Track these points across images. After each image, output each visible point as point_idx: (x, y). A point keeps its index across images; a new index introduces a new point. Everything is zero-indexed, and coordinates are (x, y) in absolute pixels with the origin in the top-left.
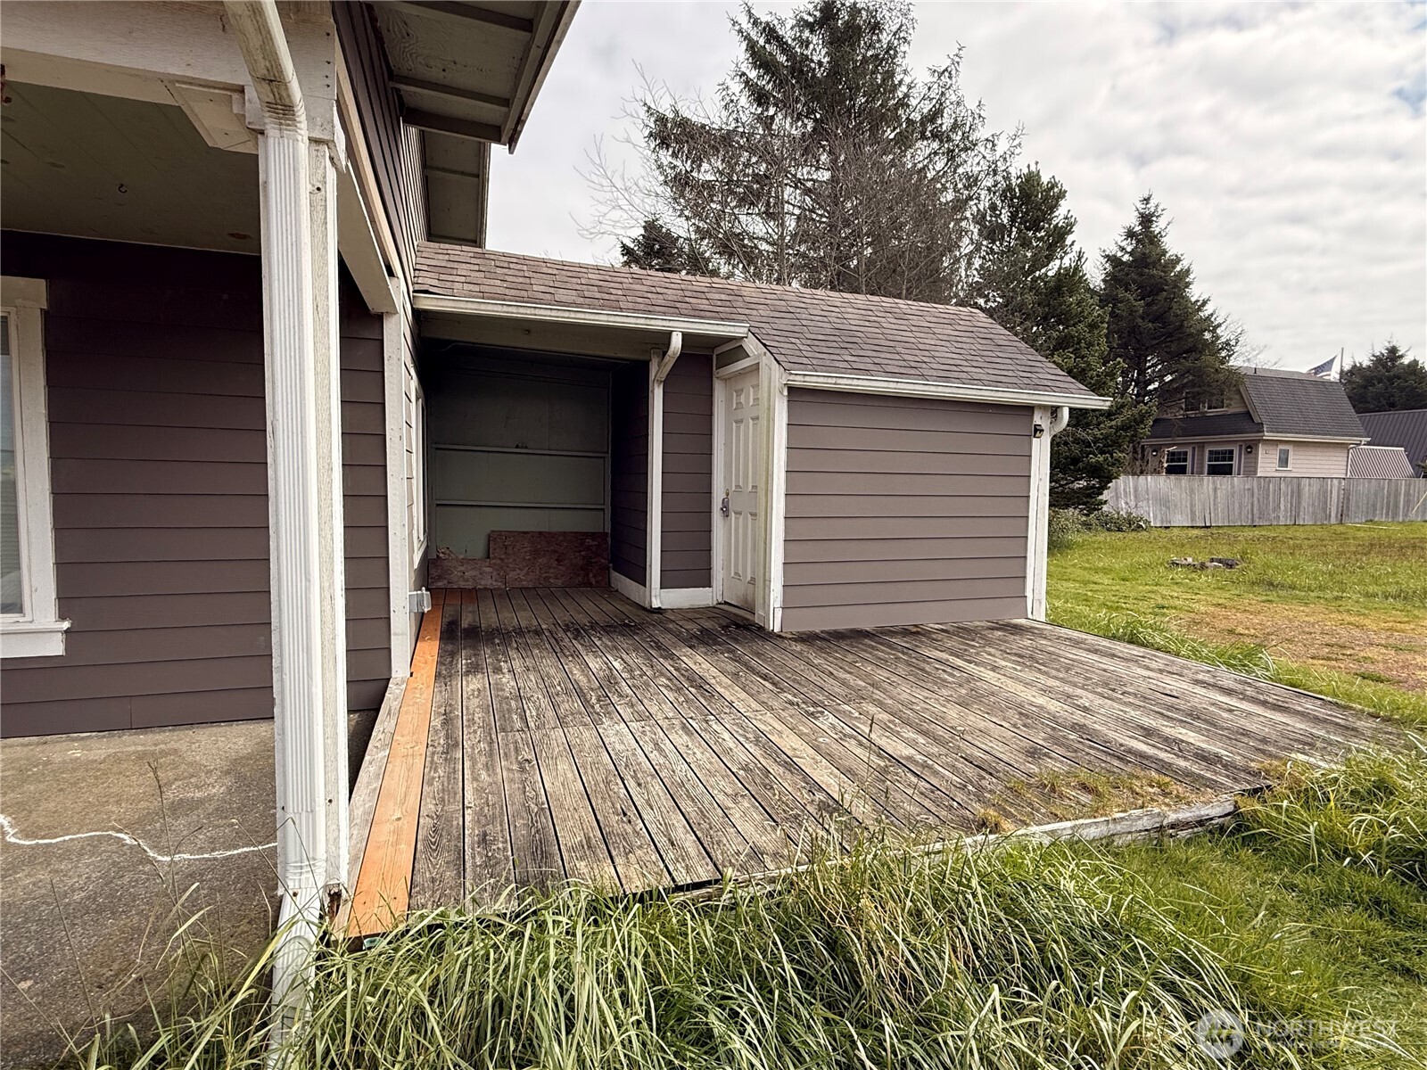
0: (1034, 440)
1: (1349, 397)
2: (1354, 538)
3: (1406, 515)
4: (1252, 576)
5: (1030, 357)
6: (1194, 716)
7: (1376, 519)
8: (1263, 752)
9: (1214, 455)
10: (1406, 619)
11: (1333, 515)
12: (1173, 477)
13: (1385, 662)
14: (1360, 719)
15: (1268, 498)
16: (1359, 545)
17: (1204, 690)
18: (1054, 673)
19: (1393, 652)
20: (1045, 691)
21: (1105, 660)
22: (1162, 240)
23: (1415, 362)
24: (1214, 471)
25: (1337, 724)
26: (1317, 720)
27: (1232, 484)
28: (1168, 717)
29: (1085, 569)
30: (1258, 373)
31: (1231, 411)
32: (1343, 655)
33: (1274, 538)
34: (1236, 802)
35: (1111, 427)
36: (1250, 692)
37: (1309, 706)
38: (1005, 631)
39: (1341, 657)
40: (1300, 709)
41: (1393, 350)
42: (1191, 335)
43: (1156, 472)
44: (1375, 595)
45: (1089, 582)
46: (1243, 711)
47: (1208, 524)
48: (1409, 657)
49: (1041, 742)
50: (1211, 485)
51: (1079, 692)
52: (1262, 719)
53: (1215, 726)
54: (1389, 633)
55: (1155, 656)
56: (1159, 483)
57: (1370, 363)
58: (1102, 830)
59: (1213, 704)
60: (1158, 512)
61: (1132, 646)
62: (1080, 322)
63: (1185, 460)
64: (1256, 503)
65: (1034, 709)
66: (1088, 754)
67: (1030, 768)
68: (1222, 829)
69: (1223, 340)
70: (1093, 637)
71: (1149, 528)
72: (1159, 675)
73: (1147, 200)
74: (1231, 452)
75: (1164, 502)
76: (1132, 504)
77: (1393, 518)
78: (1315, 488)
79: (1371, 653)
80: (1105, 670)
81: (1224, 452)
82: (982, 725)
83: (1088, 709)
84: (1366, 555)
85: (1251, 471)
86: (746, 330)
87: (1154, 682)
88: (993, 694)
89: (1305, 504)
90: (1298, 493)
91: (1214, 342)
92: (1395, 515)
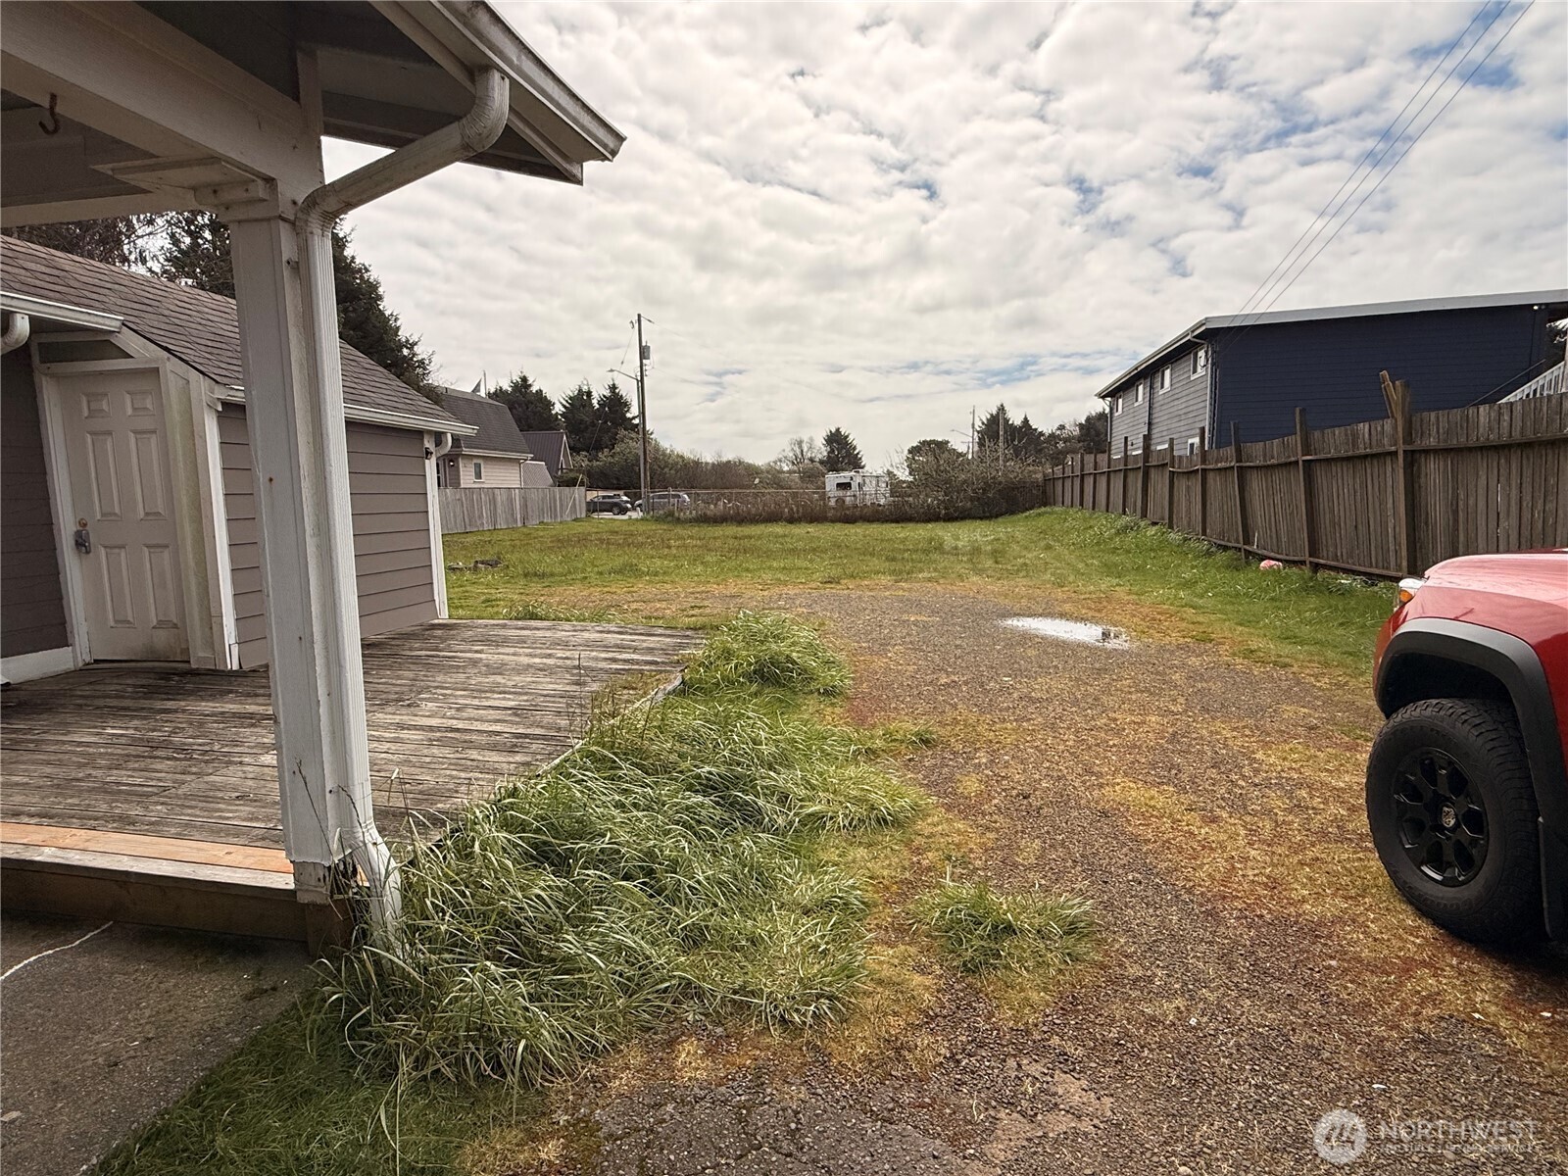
0: (427, 461)
3: (563, 517)
4: (518, 569)
6: (621, 648)
7: (546, 521)
10: (631, 585)
11: (519, 520)
15: (473, 507)
18: (518, 645)
19: (644, 604)
20: (531, 656)
23: (540, 392)
26: (671, 636)
34: (682, 676)
41: (524, 379)
51: (550, 651)
65: (542, 666)
69: (420, 358)
77: (556, 519)
78: (504, 497)
83: (569, 658)
86: (118, 324)
89: (499, 511)
90: (493, 501)
91: (412, 359)
92: (556, 516)
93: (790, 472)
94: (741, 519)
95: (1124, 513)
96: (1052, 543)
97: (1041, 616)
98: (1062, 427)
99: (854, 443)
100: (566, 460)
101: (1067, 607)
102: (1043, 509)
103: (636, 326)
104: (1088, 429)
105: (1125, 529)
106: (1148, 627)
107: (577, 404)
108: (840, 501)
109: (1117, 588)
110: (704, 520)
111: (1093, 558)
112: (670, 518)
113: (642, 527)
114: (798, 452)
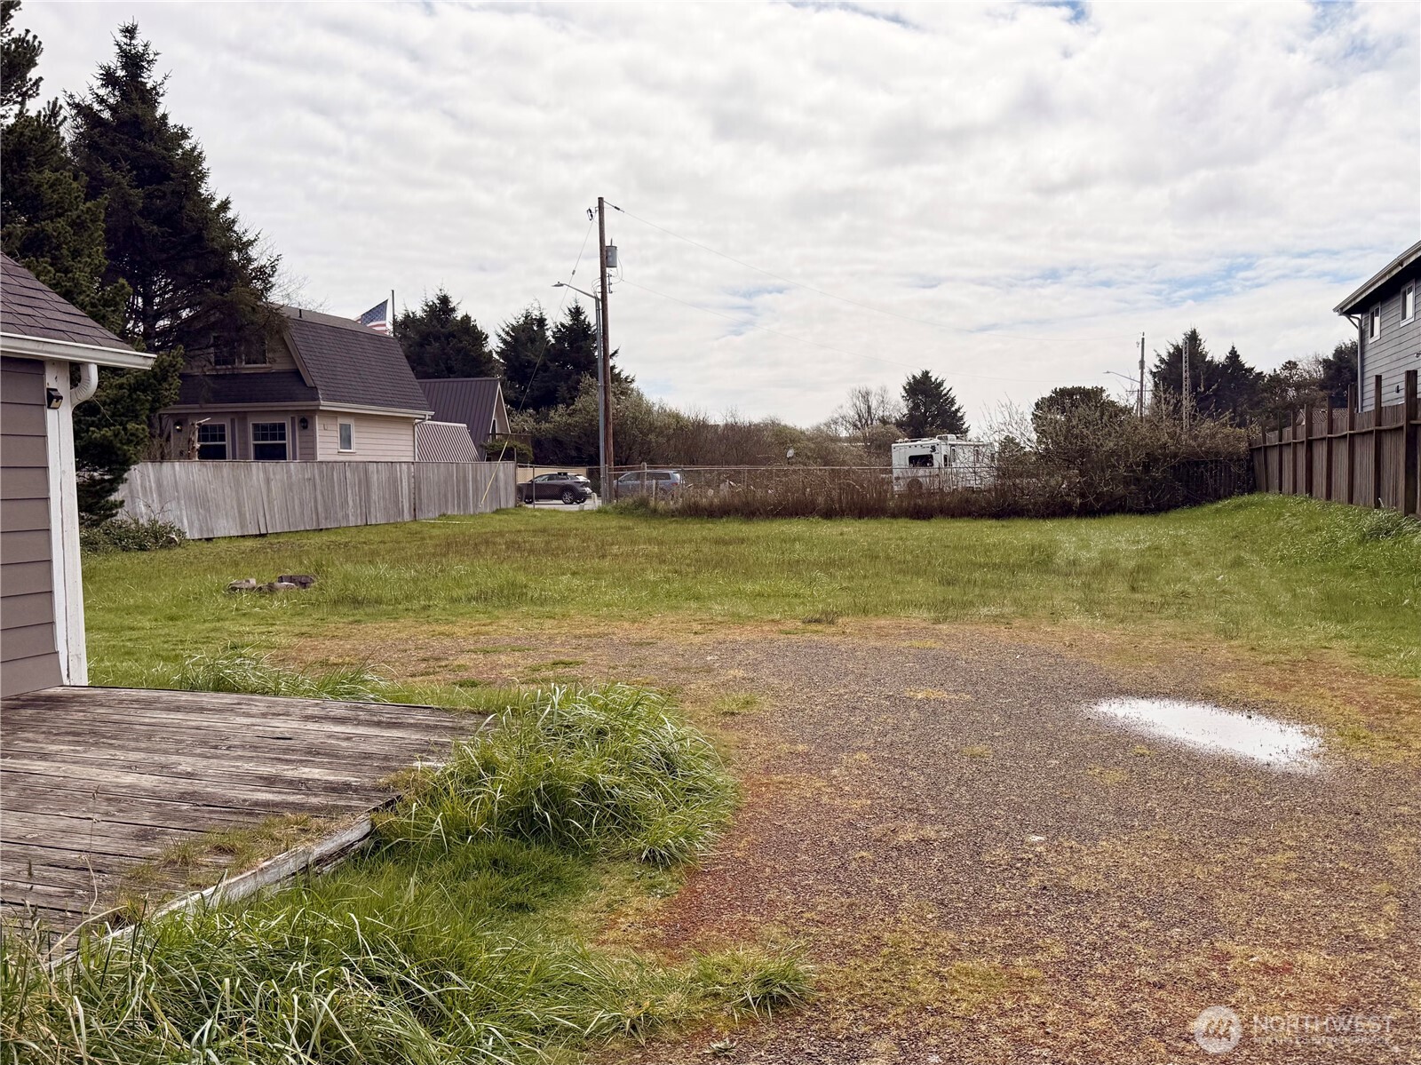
0: (50, 414)
1: (407, 357)
2: (431, 538)
3: (476, 506)
4: (332, 593)
5: (25, 282)
6: (314, 753)
7: (449, 513)
8: (388, 768)
9: (261, 432)
10: (489, 621)
11: (406, 511)
12: (209, 463)
13: (476, 666)
14: (464, 718)
15: (333, 491)
16: (437, 545)
17: (317, 725)
18: (133, 744)
19: (481, 656)
20: (130, 767)
21: (192, 716)
22: (160, 100)
23: (467, 318)
24: (264, 454)
25: (446, 727)
26: (428, 728)
27: (288, 472)
28: (286, 760)
29: (110, 610)
30: (304, 318)
31: (277, 367)
32: (440, 667)
33: (346, 544)
34: (372, 819)
35: (121, 386)
36: (362, 715)
37: (420, 717)
38: (36, 707)
39: (438, 670)
40: (412, 721)
41: (444, 300)
42: (214, 252)
43: (184, 455)
44: (458, 600)
45: (123, 628)
46: (360, 736)
47: (263, 531)
48: (495, 658)
49: (149, 823)
50: (261, 475)
51: (174, 758)
52: (380, 739)
53: (337, 757)
54: (476, 638)
55: (252, 700)
56: (188, 473)
57: (423, 315)
58: (250, 885)
59: (329, 737)
60: (195, 517)
61: (221, 695)
62: (60, 215)
63: (222, 438)
64: (319, 497)
65: (124, 790)
66: (210, 819)
67: (147, 851)
68: (362, 852)
69: (255, 264)
70: (167, 693)
71: (183, 543)
72: (264, 720)
73: (130, 32)
74: (282, 426)
75: (200, 501)
76: (156, 506)
77: (464, 510)
78: (384, 476)
79: (463, 660)
80: (198, 728)
81: (274, 426)
82: (62, 824)
83: (193, 774)
84: (445, 556)
85: (309, 454)
87: (260, 728)
88: (58, 787)
89: (374, 497)
90: (366, 482)
91: (244, 267)
92: (466, 506)
93: (850, 440)
94: (749, 511)
95: (1378, 506)
96: (1247, 556)
97: (1167, 695)
98: (1291, 365)
99: (952, 394)
100: (502, 421)
101: (1226, 680)
102: (1246, 498)
103: (596, 216)
104: (1339, 370)
105: (1377, 533)
106: (1370, 727)
107: (523, 337)
108: (914, 483)
109: (1334, 644)
110: (695, 512)
111: (1310, 583)
112: (642, 510)
113: (597, 523)
114: (863, 407)
